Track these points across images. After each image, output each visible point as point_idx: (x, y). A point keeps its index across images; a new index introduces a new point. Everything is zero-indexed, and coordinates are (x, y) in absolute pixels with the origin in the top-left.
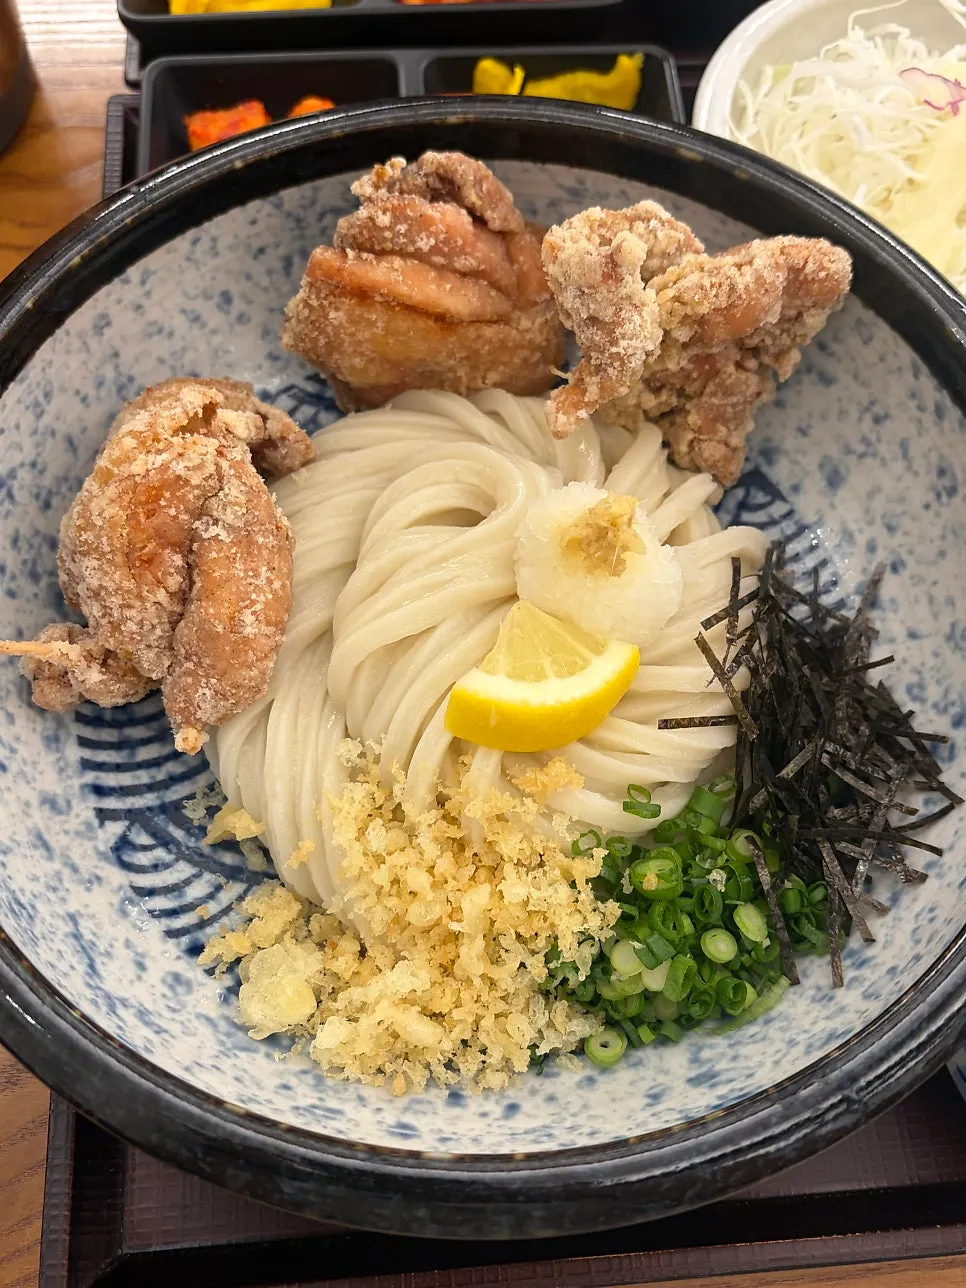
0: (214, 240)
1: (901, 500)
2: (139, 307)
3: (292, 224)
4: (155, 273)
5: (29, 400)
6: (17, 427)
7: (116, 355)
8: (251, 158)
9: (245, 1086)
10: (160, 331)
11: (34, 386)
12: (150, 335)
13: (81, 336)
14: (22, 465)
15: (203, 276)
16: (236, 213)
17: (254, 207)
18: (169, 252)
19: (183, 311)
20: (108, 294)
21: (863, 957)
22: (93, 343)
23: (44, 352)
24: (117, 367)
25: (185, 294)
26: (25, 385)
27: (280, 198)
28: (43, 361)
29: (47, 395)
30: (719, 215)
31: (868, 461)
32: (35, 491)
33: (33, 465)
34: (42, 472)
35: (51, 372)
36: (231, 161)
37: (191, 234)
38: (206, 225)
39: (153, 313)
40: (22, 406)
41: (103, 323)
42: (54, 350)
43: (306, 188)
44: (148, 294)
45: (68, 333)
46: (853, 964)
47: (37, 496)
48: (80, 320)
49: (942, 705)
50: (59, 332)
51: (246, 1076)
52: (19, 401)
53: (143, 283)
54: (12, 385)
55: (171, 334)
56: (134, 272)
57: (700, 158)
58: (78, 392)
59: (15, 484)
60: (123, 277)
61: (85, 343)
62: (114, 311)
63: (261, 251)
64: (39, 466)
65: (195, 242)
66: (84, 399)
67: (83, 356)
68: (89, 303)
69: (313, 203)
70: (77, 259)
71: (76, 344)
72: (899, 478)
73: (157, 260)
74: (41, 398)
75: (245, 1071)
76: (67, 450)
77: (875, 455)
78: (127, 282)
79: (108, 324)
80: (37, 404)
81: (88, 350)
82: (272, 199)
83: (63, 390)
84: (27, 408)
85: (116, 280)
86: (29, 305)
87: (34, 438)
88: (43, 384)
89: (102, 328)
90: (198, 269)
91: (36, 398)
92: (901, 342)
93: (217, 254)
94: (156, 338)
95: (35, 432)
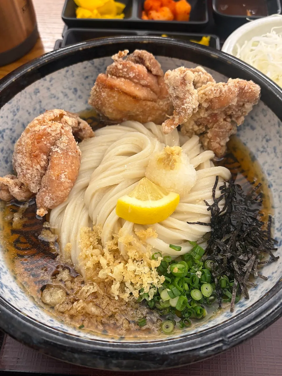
0: (73, 72)
1: (273, 165)
2: (48, 89)
3: (97, 70)
4: (54, 79)
5: (12, 110)
6: (7, 117)
7: (40, 102)
8: (84, 48)
9: (38, 318)
10: (55, 97)
11: (14, 106)
12: (51, 98)
13: (30, 94)
14: (7, 129)
15: (69, 82)
16: (80, 64)
17: (85, 63)
18: (59, 73)
19: (62, 92)
20: (39, 83)
21: (243, 304)
22: (34, 97)
23: (18, 96)
24: (40, 106)
25: (63, 87)
26: (10, 105)
27: (93, 62)
28: (17, 99)
29: (18, 110)
30: (223, 76)
31: (264, 154)
32: (11, 137)
33: (11, 129)
34: (14, 132)
35: (20, 103)
36: (79, 48)
37: (66, 69)
38: (71, 67)
39: (53, 91)
40: (9, 111)
41: (37, 91)
42: (21, 96)
43: (101, 59)
44: (52, 85)
45: (26, 92)
46: (240, 306)
47: (11, 139)
48: (30, 89)
49: (279, 229)
50: (23, 91)
51: (40, 315)
52: (8, 109)
53: (50, 81)
54: (6, 104)
55: (58, 98)
56: (48, 77)
57: (217, 57)
58: (27, 111)
59: (5, 134)
60: (44, 78)
61: (31, 96)
62: (41, 88)
63: (87, 77)
64: (13, 130)
65: (67, 71)
66: (29, 113)
67: (30, 100)
68: (33, 84)
69: (103, 64)
70: (30, 70)
71: (28, 96)
72: (273, 159)
73: (55, 75)
74: (16, 110)
75: (40, 313)
76: (22, 127)
77: (266, 152)
78: (45, 80)
79: (39, 92)
80: (14, 112)
81: (32, 99)
82: (91, 61)
83: (23, 109)
84: (11, 112)
85: (42, 79)
86: (14, 80)
87: (12, 122)
88: (17, 106)
89: (37, 93)
90: (68, 80)
91: (14, 110)
92: (275, 115)
93: (73, 76)
94: (53, 99)
95: (12, 120)
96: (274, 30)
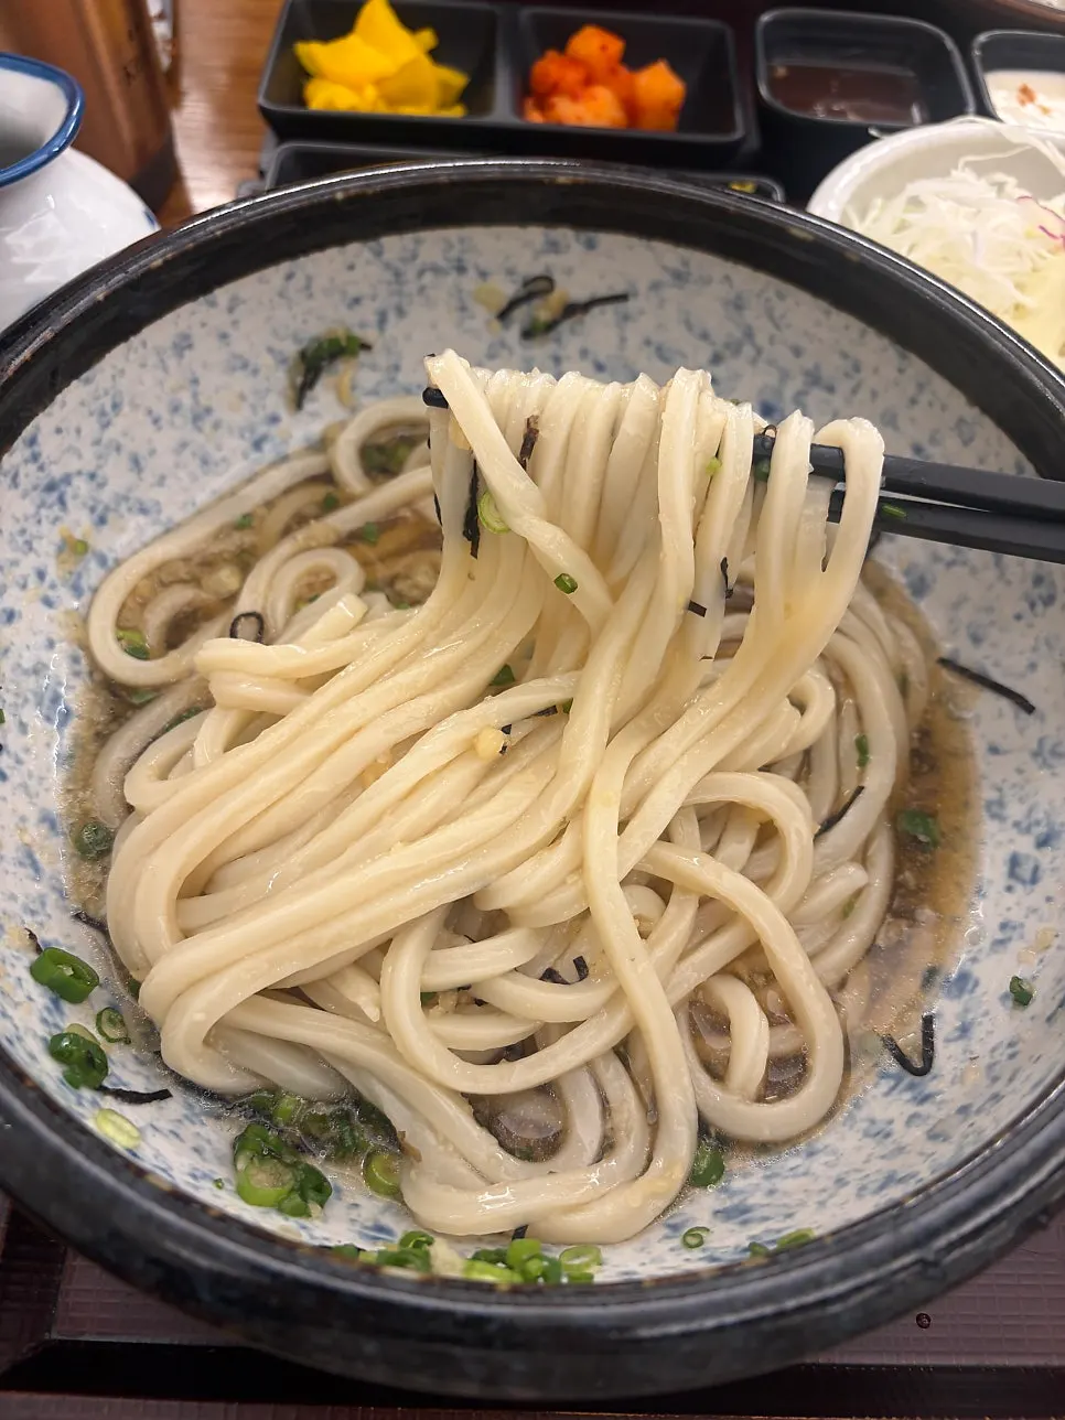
0: (309, 279)
1: (990, 610)
2: (224, 336)
3: (388, 276)
4: (244, 302)
5: (95, 406)
6: (78, 431)
7: (195, 381)
8: (352, 192)
9: (204, 1160)
10: (245, 366)
11: (101, 392)
12: (233, 369)
13: (159, 352)
14: (79, 473)
15: (294, 317)
16: (332, 252)
17: (354, 248)
18: (261, 281)
19: (270, 350)
20: (193, 313)
21: (927, 1092)
22: (172, 363)
23: (116, 357)
24: (195, 396)
25: (275, 333)
26: (91, 388)
27: (381, 247)
28: (114, 367)
29: (116, 406)
30: (823, 305)
31: (957, 570)
32: (91, 503)
33: (92, 476)
34: (102, 485)
35: (123, 383)
36: (333, 193)
37: (285, 267)
38: (302, 260)
39: (239, 345)
40: (85, 410)
41: (183, 344)
42: (127, 359)
43: (408, 239)
44: (235, 323)
45: (144, 344)
46: (914, 1098)
47: (92, 510)
48: (160, 332)
49: (1024, 825)
50: (134, 340)
51: (207, 1147)
52: (82, 404)
53: (231, 310)
54: (75, 383)
55: (255, 372)
56: (222, 294)
58: (150, 412)
59: (69, 491)
60: (209, 297)
61: (162, 361)
62: (198, 334)
63: (357, 301)
64: (99, 480)
65: (290, 277)
66: (156, 421)
67: (160, 374)
68: (170, 317)
69: (414, 257)
70: (159, 262)
71: (152, 360)
72: (990, 587)
73: (248, 287)
74: (108, 408)
75: (209, 1142)
76: (131, 470)
77: (965, 563)
78: (213, 304)
79: (190, 346)
80: (103, 413)
81: (165, 369)
82: (372, 244)
83: (135, 406)
84: (91, 414)
85: (201, 299)
86: (101, 297)
87: (96, 448)
88: (112, 392)
89: (183, 349)
90: (290, 308)
91: (103, 406)
93: (311, 296)
94: (240, 375)
95: (97, 442)
96: (967, 164)
